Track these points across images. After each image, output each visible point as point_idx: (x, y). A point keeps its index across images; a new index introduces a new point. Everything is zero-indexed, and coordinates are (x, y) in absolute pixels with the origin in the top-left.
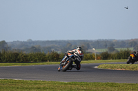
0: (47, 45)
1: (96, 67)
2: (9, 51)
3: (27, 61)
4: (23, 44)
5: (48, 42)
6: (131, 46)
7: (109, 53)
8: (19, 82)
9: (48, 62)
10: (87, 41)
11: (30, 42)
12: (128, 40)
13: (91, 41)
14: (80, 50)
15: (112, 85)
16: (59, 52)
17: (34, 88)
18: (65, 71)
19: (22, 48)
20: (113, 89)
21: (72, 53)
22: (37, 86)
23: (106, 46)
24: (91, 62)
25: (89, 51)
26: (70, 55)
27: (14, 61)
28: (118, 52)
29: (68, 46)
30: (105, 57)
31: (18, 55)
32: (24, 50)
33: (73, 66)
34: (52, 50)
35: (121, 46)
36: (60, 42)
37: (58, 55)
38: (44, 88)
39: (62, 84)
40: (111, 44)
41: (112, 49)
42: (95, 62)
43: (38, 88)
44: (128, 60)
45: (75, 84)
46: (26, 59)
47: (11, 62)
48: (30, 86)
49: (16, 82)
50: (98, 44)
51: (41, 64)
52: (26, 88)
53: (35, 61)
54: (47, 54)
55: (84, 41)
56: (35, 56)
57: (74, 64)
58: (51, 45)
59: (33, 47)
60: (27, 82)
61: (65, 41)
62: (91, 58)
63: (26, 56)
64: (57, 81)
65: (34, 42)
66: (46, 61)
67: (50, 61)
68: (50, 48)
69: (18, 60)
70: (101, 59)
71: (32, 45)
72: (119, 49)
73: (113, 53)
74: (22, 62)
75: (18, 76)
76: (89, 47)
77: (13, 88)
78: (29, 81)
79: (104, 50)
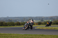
0: (15, 19)
1: (36, 28)
3: (7, 25)
4: (5, 18)
6: (50, 19)
7: (41, 22)
8: (3, 34)
10: (32, 17)
11: (8, 17)
12: (49, 17)
13: (34, 17)
16: (20, 22)
17: (9, 37)
18: (26, 30)
19: (5, 20)
21: (29, 22)
22: (10, 36)
23: (40, 19)
29: (24, 19)
30: (39, 24)
31: (3, 23)
33: (29, 28)
35: (46, 19)
36: (20, 18)
37: (20, 23)
38: (14, 37)
39: (21, 35)
40: (42, 19)
41: (42, 20)
42: (35, 26)
43: (11, 37)
44: (46, 25)
45: (27, 35)
46: (6, 25)
48: (8, 36)
50: (36, 18)
51: (12, 27)
52: (6, 37)
53: (10, 26)
54: (15, 23)
55: (30, 17)
56: (10, 23)
58: (16, 19)
59: (9, 20)
60: (6, 34)
61: (22, 17)
63: (6, 23)
64: (19, 34)
65: (9, 18)
66: (15, 25)
68: (16, 20)
71: (9, 19)
72: (45, 21)
73: (43, 22)
74: (4, 26)
77: (1, 37)
79: (39, 21)
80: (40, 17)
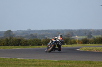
0: (42, 34)
1: (78, 49)
2: (14, 38)
3: (27, 45)
4: (24, 32)
5: (43, 31)
7: (88, 39)
8: (21, 60)
9: (43, 46)
10: (72, 30)
11: (30, 31)
13: (75, 30)
14: (61, 37)
15: (90, 63)
17: (32, 65)
20: (91, 66)
21: (55, 39)
22: (34, 63)
23: (86, 34)
24: (74, 46)
25: (73, 37)
26: (54, 41)
27: (18, 45)
28: (94, 38)
30: (85, 42)
31: (20, 40)
32: (25, 37)
34: (46, 37)
35: (97, 34)
36: (51, 31)
38: (40, 65)
39: (53, 62)
40: (89, 33)
41: (90, 36)
42: (78, 45)
43: (35, 65)
45: (63, 62)
46: (26, 44)
47: (15, 46)
48: (29, 64)
49: (19, 60)
50: (80, 32)
51: (37, 47)
52: (26, 65)
53: (33, 45)
54: (42, 40)
55: (69, 30)
56: (33, 41)
57: (57, 47)
58: (44, 33)
59: (32, 35)
60: (27, 61)
61: (55, 31)
62: (75, 43)
63: (26, 41)
64: (49, 60)
65: (32, 31)
66: (41, 45)
67: (44, 45)
68: (44, 35)
69: (21, 44)
70: (82, 43)
71: (31, 33)
72: (95, 37)
73: (91, 39)
75: (20, 56)
76: (73, 35)
77: (17, 64)
78: (28, 59)
79: (84, 37)
80: (85, 31)
